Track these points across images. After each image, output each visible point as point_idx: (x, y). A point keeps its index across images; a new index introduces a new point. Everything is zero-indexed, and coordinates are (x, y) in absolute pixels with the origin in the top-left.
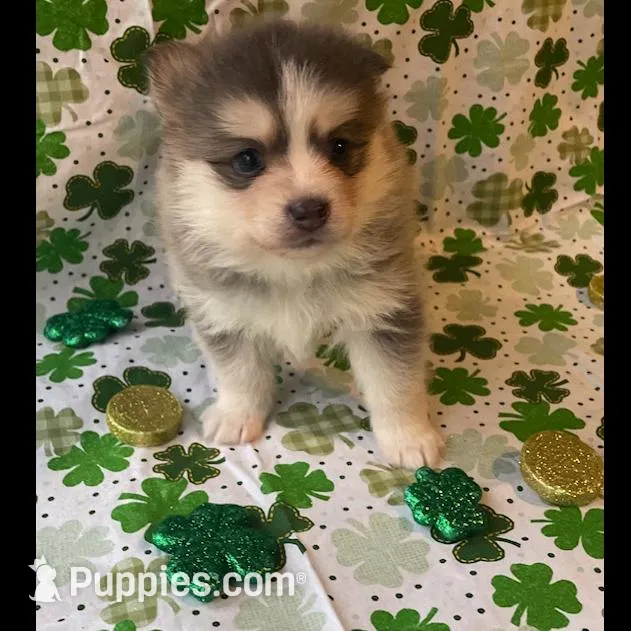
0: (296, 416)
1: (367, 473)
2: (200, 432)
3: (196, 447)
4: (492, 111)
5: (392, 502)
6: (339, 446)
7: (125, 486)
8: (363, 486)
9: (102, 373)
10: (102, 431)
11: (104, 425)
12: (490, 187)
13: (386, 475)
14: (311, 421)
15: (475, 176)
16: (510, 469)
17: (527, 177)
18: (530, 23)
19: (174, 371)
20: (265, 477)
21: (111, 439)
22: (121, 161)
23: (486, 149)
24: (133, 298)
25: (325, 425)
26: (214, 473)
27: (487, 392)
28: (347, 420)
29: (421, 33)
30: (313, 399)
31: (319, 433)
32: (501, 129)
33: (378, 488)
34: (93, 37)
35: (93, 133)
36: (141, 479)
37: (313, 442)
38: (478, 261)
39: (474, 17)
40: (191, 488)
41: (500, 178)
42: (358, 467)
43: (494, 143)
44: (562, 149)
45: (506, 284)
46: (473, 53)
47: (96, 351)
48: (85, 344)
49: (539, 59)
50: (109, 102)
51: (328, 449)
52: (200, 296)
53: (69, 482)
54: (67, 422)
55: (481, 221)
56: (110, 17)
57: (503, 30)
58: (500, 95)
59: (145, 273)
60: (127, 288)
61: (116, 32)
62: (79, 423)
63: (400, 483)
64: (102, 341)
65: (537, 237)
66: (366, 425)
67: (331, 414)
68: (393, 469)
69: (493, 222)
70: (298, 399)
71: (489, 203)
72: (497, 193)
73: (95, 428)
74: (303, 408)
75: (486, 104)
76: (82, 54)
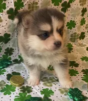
0: (44, 80)
1: (59, 90)
2: (27, 83)
3: (27, 86)
4: (74, 21)
5: (65, 95)
6: (53, 85)
7: (16, 95)
8: (59, 92)
9: (8, 73)
10: (9, 84)
11: (9, 83)
12: (74, 35)
13: (63, 90)
14: (47, 80)
15: (71, 33)
16: (85, 88)
17: (80, 33)
18: (81, 5)
19: (21, 72)
20: (41, 91)
21: (11, 86)
22: (8, 33)
23: (73, 28)
24: (10, 58)
25: (50, 81)
26: (32, 91)
27: (78, 73)
28: (54, 80)
29: (61, 7)
30: (47, 76)
31: (49, 83)
32: (76, 24)
33: (62, 92)
34: (3, 10)
35: (4, 28)
36: (18, 93)
37: (48, 84)
38: (72, 49)
39: (71, 4)
40: (28, 94)
41: (75, 33)
42: (58, 89)
43: (74, 27)
44: (86, 28)
45: (78, 53)
46: (70, 11)
47: (6, 69)
48: (4, 68)
49: (82, 11)
50: (6, 22)
51: (51, 86)
52: (28, 58)
53: (5, 94)
54: (3, 83)
55: (72, 41)
56: (6, 6)
57: (76, 6)
58: (75, 18)
59: (12, 54)
60: (9, 57)
61: (8, 9)
62: (5, 83)
63: (66, 91)
64: (7, 67)
65: (82, 44)
66: (58, 81)
67: (51, 79)
68: (64, 89)
69: (74, 41)
70: (44, 76)
71: (73, 38)
72: (75, 36)
73: (8, 84)
74: (45, 78)
75: (73, 20)
76: (1, 13)
